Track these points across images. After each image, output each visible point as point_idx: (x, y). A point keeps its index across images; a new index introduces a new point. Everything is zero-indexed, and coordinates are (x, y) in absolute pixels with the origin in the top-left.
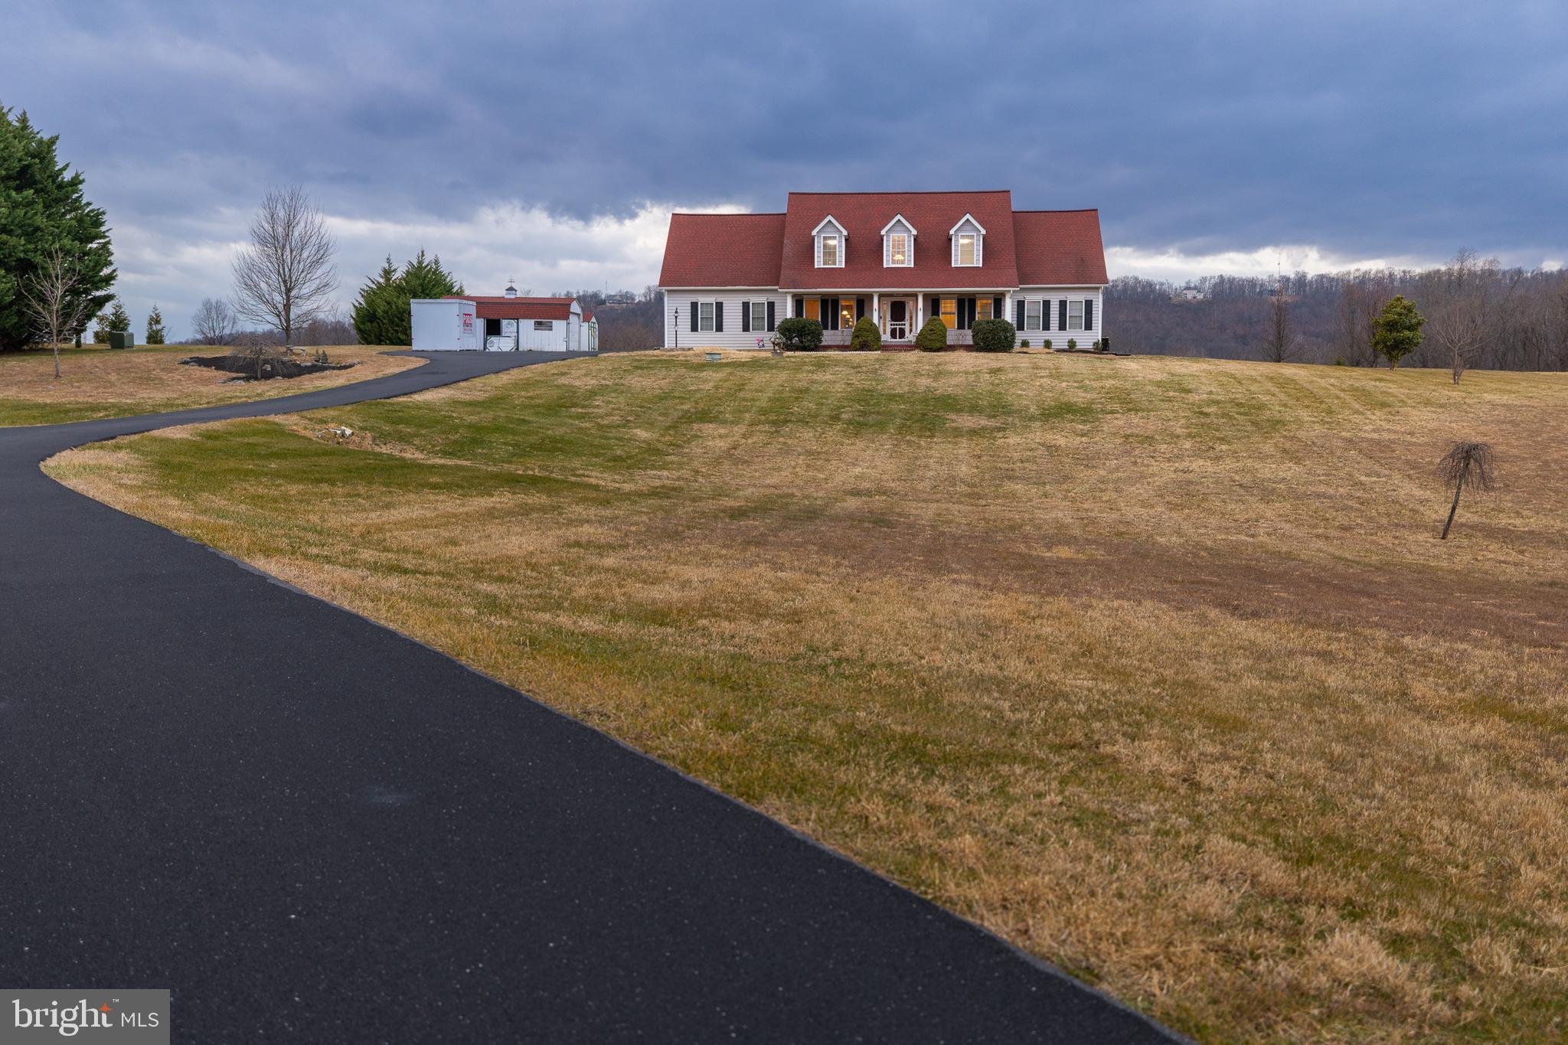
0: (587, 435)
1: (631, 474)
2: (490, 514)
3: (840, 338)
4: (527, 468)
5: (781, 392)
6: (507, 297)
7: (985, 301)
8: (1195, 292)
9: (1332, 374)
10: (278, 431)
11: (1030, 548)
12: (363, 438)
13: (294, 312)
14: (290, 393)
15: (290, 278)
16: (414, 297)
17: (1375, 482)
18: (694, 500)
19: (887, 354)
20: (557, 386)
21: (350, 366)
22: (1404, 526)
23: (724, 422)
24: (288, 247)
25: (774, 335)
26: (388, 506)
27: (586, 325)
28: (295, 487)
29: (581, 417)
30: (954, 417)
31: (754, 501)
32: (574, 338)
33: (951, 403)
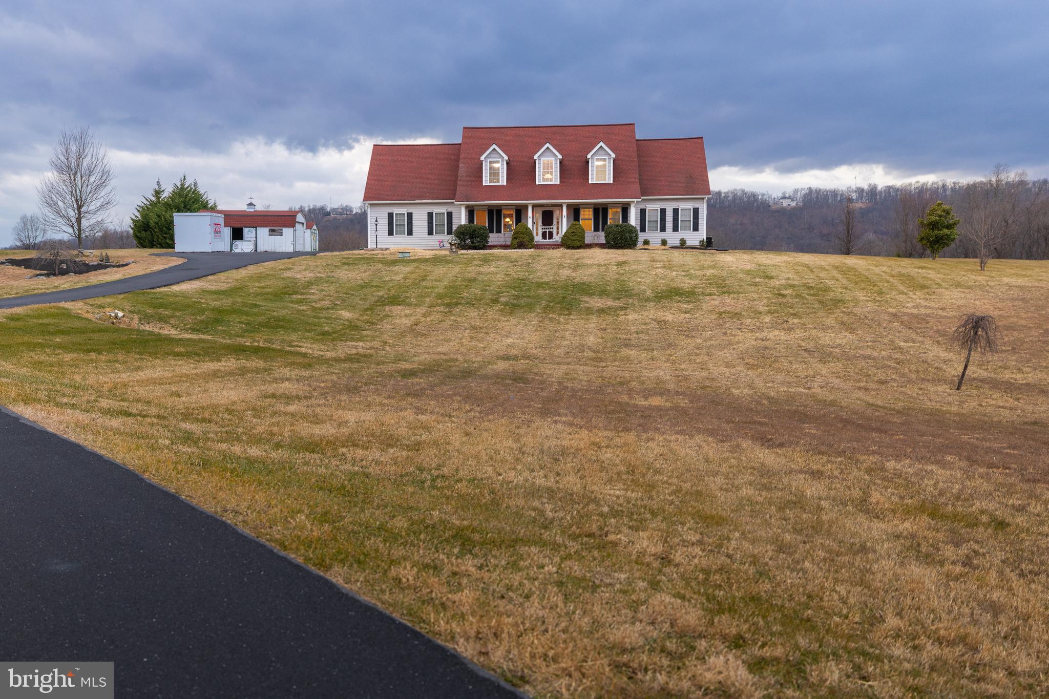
0: (304, 316)
1: (334, 345)
2: (215, 375)
3: (503, 239)
4: (255, 341)
5: (455, 281)
6: (248, 210)
7: (615, 210)
8: (789, 201)
9: (885, 263)
10: (67, 314)
11: (631, 398)
12: (132, 319)
13: (85, 223)
14: (79, 286)
15: (81, 197)
16: (178, 211)
17: (910, 347)
18: (378, 364)
19: (538, 251)
20: (283, 278)
21: (127, 265)
22: (928, 380)
23: (410, 305)
24: (79, 174)
25: (452, 238)
26: (138, 369)
27: (308, 231)
28: (69, 355)
29: (300, 302)
30: (586, 299)
31: (425, 365)
32: (299, 241)
33: (585, 289)
